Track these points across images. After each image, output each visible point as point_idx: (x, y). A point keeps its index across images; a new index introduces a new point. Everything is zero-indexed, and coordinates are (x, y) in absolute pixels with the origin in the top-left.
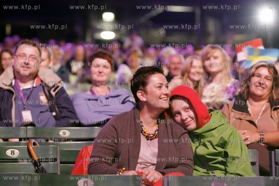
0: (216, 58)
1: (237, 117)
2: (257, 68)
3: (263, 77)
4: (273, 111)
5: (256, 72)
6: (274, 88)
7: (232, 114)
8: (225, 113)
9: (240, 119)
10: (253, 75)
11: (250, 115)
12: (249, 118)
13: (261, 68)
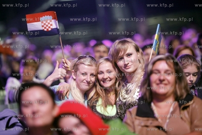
0: (129, 55)
1: (143, 124)
2: (154, 63)
3: (162, 73)
4: (182, 112)
5: (154, 68)
6: (178, 82)
7: (137, 122)
8: (129, 121)
9: (147, 126)
10: (152, 72)
11: (157, 119)
12: (156, 123)
13: (158, 63)
